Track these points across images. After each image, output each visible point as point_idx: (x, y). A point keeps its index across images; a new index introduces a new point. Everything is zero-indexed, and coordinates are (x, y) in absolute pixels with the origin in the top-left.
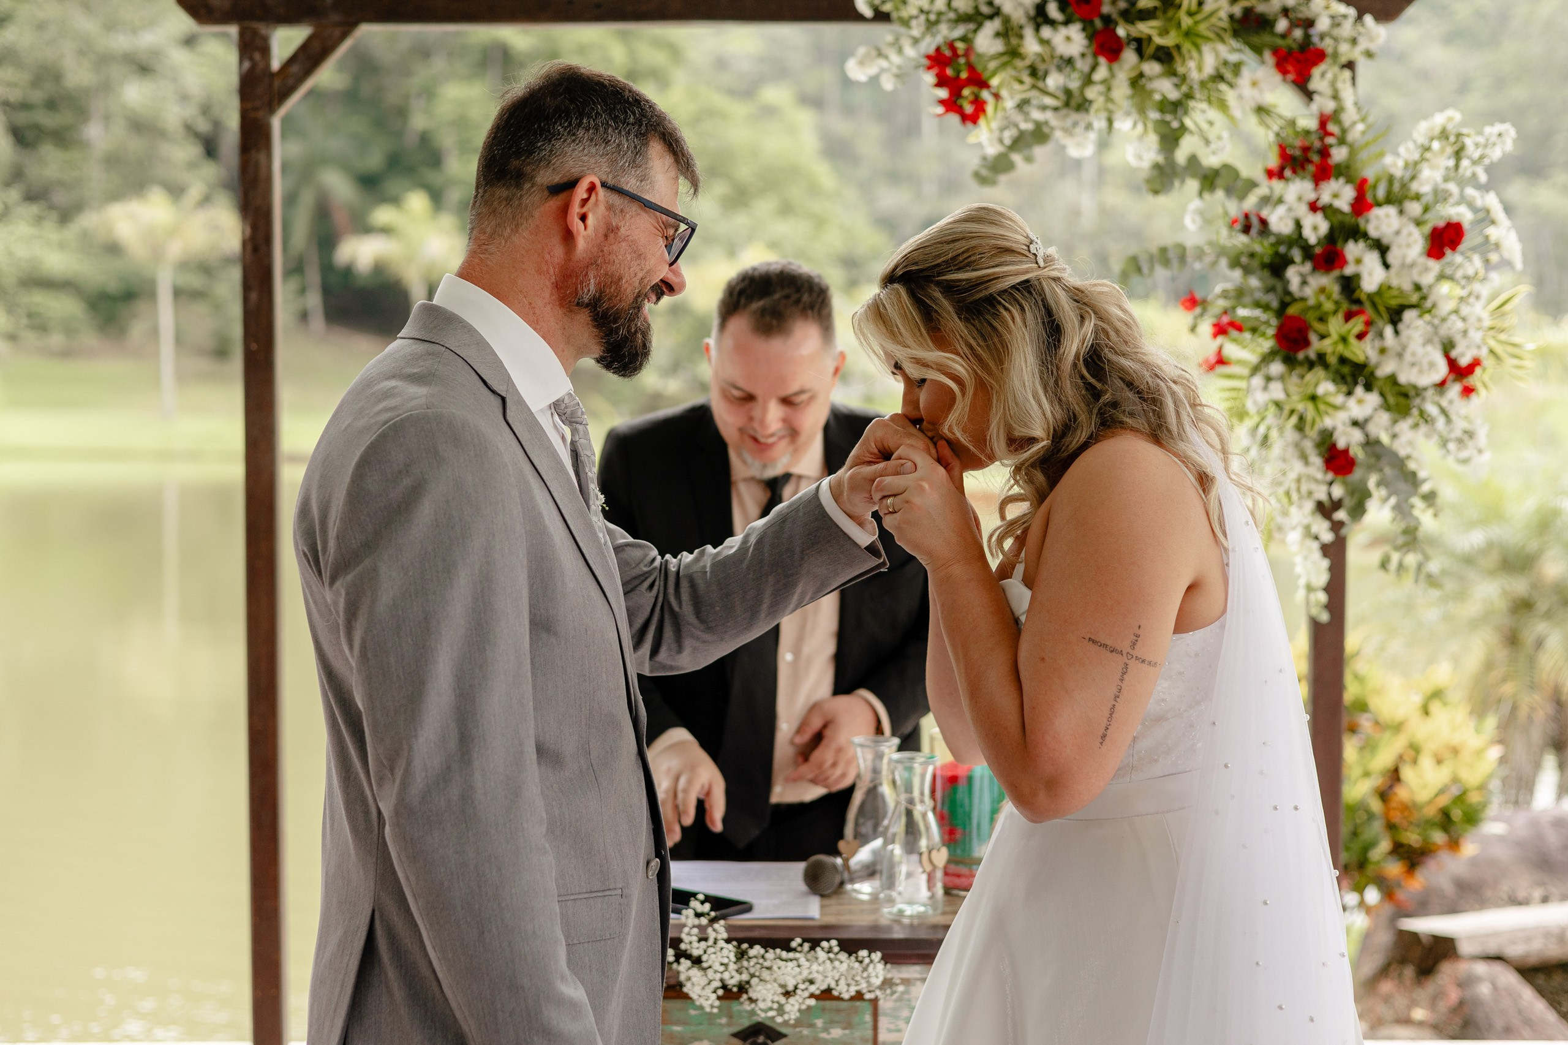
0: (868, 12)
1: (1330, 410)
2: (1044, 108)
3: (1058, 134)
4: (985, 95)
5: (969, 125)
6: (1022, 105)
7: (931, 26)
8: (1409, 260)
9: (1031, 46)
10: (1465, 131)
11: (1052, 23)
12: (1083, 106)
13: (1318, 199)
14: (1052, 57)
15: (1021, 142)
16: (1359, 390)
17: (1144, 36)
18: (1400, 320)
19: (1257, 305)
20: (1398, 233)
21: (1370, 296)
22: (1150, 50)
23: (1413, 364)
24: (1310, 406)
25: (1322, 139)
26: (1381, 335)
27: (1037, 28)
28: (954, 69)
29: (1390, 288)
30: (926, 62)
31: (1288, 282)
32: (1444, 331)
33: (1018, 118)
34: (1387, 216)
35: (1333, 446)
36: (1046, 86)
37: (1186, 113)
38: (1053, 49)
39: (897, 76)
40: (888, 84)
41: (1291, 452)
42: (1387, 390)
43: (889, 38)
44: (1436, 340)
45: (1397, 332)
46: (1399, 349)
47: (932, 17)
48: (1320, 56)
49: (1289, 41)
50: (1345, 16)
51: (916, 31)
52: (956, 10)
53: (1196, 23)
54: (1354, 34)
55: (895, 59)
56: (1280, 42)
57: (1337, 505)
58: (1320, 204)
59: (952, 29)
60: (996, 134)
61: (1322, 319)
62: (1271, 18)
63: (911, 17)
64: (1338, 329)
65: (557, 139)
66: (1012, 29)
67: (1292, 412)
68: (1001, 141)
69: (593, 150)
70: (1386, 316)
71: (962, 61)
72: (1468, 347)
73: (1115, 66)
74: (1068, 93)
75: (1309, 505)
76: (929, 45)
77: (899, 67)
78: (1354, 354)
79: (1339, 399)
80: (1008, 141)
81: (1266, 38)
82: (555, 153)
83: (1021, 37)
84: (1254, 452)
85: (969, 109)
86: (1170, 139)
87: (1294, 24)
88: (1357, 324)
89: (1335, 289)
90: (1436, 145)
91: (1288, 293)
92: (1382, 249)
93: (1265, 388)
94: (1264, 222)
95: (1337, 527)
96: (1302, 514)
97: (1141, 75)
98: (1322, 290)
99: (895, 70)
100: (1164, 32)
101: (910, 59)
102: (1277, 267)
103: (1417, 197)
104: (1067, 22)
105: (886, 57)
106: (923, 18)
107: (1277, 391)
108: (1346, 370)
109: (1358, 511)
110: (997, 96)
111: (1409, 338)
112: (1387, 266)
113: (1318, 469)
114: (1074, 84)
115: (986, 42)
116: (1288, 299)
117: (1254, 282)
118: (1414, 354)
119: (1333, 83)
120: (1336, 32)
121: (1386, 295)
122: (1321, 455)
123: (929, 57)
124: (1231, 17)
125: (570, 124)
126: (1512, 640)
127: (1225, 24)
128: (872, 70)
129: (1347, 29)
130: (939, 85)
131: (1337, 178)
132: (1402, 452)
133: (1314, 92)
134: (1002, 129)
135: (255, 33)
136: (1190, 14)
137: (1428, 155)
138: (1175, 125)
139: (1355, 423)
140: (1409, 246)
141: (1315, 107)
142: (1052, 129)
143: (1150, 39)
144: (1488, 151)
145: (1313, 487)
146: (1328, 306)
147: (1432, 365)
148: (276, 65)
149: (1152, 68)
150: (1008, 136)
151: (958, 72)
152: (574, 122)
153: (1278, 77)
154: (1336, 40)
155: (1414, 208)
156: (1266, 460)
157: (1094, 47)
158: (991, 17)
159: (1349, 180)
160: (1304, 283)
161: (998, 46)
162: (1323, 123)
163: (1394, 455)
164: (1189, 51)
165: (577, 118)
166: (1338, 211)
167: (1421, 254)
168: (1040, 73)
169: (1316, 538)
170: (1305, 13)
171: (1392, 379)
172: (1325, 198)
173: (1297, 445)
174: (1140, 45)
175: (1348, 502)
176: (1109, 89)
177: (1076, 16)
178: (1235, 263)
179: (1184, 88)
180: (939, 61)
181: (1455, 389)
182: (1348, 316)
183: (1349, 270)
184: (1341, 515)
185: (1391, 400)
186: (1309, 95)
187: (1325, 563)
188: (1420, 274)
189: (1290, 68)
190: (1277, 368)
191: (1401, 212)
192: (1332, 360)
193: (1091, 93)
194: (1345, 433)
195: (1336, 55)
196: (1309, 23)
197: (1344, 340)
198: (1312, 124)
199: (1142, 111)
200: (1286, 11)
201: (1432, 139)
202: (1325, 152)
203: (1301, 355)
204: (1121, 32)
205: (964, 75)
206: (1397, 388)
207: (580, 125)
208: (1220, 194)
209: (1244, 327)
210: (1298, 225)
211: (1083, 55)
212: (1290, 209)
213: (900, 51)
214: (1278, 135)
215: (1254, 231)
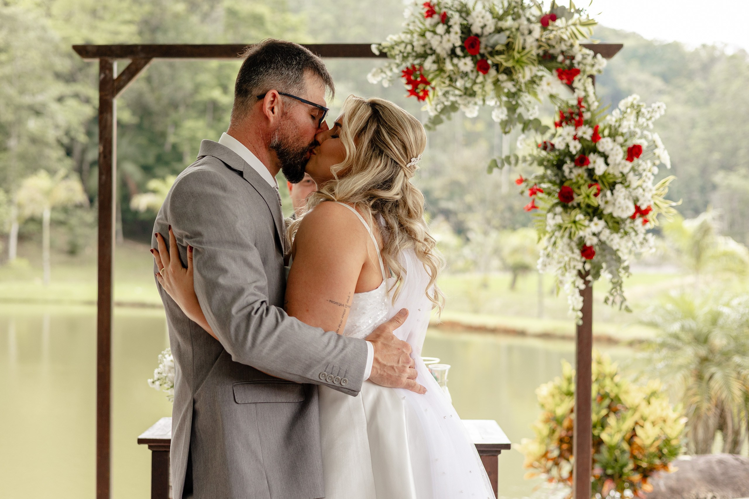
0: (377, 53)
1: (583, 228)
2: (455, 95)
3: (462, 107)
4: (428, 88)
5: (421, 101)
6: (446, 94)
7: (405, 58)
8: (617, 162)
9: (449, 66)
10: (641, 104)
11: (458, 57)
12: (473, 94)
13: (576, 134)
14: (458, 72)
15: (445, 110)
16: (595, 219)
17: (499, 63)
18: (614, 189)
19: (550, 182)
20: (612, 149)
21: (600, 177)
22: (501, 69)
23: (619, 208)
24: (573, 226)
25: (579, 109)
26: (605, 195)
27: (452, 59)
28: (414, 76)
29: (609, 174)
30: (402, 74)
31: (564, 171)
32: (634, 194)
33: (443, 99)
34: (607, 142)
35: (585, 245)
36: (456, 85)
37: (519, 97)
38: (459, 68)
39: (390, 81)
40: (386, 84)
41: (566, 248)
42: (609, 219)
43: (386, 64)
44: (631, 198)
45: (612, 194)
46: (613, 201)
47: (405, 54)
48: (578, 72)
49: (564, 65)
50: (588, 55)
51: (398, 60)
52: (416, 52)
53: (522, 56)
54: (593, 63)
55: (389, 74)
56: (559, 65)
57: (588, 273)
58: (577, 136)
59: (414, 60)
60: (434, 106)
61: (579, 188)
62: (556, 55)
63: (396, 55)
64: (585, 191)
65: (260, 74)
66: (440, 60)
67: (566, 228)
68: (436, 110)
69: (276, 78)
70: (608, 187)
71: (418, 73)
72: (645, 201)
73: (486, 76)
74: (466, 89)
75: (575, 272)
76: (403, 67)
77: (391, 77)
78: (593, 202)
79: (586, 223)
80: (439, 110)
81: (554, 64)
82: (260, 81)
83: (444, 63)
84: (550, 249)
85: (421, 94)
86: (512, 109)
87: (566, 57)
88: (594, 190)
89: (585, 175)
90: (629, 110)
91: (564, 177)
92: (605, 157)
93: (554, 218)
94: (553, 145)
95: (586, 283)
96: (571, 276)
97: (498, 80)
98: (579, 175)
99: (389, 78)
100: (507, 61)
101: (395, 73)
102: (559, 165)
103: (622, 135)
104: (464, 57)
105: (385, 73)
106: (401, 55)
107: (559, 220)
108: (590, 211)
109: (597, 275)
110: (434, 88)
111: (618, 196)
112: (607, 164)
113: (578, 255)
114: (468, 85)
115: (429, 64)
116: (564, 179)
117: (549, 172)
118: (619, 203)
119: (584, 84)
120: (585, 61)
121: (608, 177)
122: (579, 248)
123: (403, 72)
124: (538, 55)
125: (266, 67)
126: (699, 377)
127: (535, 57)
128: (379, 78)
129: (589, 60)
130: (408, 83)
131: (585, 125)
132: (615, 248)
133: (575, 88)
134: (437, 105)
135: (107, 62)
136: (519, 52)
137: (625, 115)
138: (514, 103)
139: (594, 234)
140: (617, 155)
141: (575, 95)
142: (459, 104)
143: (502, 64)
144: (654, 114)
145: (576, 263)
146: (581, 182)
147: (627, 207)
148: (115, 75)
149: (503, 77)
150: (439, 107)
151: (416, 78)
152: (268, 66)
153: (559, 82)
154: (585, 65)
155: (620, 139)
156: (555, 252)
157: (477, 67)
158: (431, 55)
159: (591, 126)
160: (571, 172)
161: (435, 67)
162: (579, 102)
163: (611, 249)
164: (519, 69)
165: (269, 64)
166: (586, 140)
167: (623, 159)
168: (454, 80)
169: (578, 287)
170: (571, 53)
171: (611, 215)
172: (580, 134)
173: (569, 245)
174: (497, 66)
175: (592, 272)
176: (484, 86)
177: (469, 54)
178: (541, 164)
179: (518, 87)
180: (408, 73)
181: (639, 221)
182: (590, 186)
183: (590, 166)
184: (589, 278)
185: (610, 224)
186: (573, 89)
187: (581, 299)
188: (623, 168)
189: (564, 77)
190: (559, 209)
191: (614, 141)
192: (583, 205)
193: (476, 88)
194: (590, 239)
195: (584, 71)
196: (573, 58)
197: (588, 196)
198: (575, 102)
199: (498, 96)
200: (562, 52)
201: (627, 108)
202: (580, 115)
203: (570, 204)
204: (489, 62)
205: (419, 79)
206: (613, 219)
207: (270, 67)
208: (533, 132)
209: (543, 191)
210: (568, 146)
211: (472, 71)
212: (564, 139)
213: (391, 70)
214: (559, 107)
215: (548, 149)
